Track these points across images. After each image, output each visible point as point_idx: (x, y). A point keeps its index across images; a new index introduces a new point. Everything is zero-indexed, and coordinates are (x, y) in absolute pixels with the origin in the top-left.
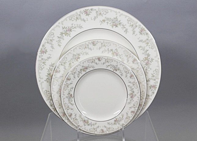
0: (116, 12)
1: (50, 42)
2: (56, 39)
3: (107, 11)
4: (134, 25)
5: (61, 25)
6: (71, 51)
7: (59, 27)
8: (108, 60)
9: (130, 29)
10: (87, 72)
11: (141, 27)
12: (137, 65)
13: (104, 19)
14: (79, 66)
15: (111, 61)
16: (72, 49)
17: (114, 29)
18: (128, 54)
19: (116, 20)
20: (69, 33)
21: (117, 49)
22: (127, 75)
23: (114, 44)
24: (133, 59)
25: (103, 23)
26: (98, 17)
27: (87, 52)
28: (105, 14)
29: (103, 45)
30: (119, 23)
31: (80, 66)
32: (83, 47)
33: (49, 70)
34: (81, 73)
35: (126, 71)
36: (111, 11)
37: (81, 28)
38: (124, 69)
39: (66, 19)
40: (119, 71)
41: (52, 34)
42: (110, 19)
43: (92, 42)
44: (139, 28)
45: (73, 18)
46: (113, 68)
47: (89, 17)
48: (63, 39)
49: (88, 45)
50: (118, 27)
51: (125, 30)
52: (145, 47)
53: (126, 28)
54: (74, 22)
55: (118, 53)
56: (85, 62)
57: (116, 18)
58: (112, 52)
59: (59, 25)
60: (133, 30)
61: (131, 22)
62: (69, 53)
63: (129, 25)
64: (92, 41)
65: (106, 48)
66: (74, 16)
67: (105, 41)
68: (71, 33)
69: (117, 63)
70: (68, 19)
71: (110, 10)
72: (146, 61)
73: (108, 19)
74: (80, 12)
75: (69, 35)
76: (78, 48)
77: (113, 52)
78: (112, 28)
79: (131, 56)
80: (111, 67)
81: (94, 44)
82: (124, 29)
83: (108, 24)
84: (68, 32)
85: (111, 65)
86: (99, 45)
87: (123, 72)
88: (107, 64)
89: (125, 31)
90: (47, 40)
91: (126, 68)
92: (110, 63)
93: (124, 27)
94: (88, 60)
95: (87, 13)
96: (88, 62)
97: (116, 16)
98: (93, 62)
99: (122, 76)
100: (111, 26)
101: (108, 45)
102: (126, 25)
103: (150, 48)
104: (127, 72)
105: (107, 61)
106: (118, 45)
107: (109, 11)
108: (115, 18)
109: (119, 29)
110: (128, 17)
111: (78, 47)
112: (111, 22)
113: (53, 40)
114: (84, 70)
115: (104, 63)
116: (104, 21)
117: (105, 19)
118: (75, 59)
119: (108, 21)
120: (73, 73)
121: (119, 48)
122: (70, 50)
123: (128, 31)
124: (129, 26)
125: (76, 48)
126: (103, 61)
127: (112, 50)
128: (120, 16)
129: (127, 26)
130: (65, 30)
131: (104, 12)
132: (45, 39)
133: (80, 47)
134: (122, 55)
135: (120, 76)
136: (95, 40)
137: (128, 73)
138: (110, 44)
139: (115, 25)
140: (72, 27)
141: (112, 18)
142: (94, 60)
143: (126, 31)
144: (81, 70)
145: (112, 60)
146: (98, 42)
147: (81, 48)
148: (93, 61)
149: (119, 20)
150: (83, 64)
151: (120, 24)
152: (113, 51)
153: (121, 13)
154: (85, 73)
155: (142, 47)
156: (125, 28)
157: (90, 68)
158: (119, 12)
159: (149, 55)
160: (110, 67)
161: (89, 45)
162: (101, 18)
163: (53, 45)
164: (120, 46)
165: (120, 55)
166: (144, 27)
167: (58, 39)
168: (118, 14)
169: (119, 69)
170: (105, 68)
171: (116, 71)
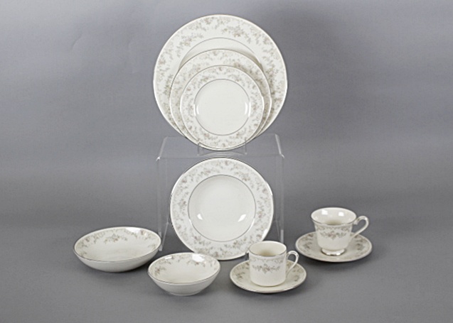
1: (169, 52)
2: (175, 49)
3: (229, 20)
4: (258, 34)
7: (179, 36)
9: (253, 39)
17: (237, 38)
20: (189, 43)
25: (225, 32)
26: (219, 26)
28: (227, 23)
34: (202, 84)
37: (201, 38)
42: (232, 27)
44: (263, 37)
47: (210, 26)
48: (183, 49)
50: (240, 36)
52: (269, 57)
53: (249, 38)
54: (195, 31)
57: (238, 27)
60: (256, 40)
61: (254, 31)
66: (194, 25)
68: (191, 43)
73: (230, 28)
74: (201, 21)
75: (189, 45)
78: (234, 37)
82: (247, 39)
83: (230, 33)
87: (245, 82)
90: (166, 50)
93: (247, 36)
97: (238, 25)
100: (233, 35)
102: (249, 34)
103: (274, 58)
107: (231, 20)
109: (242, 39)
112: (233, 31)
113: (172, 50)
114: (204, 80)
115: (225, 73)
116: (226, 30)
117: (227, 28)
121: (241, 58)
123: (251, 40)
124: (253, 35)
127: (234, 60)
128: (243, 25)
129: (251, 36)
130: (185, 39)
131: (225, 21)
134: (245, 65)
135: (243, 87)
139: (238, 34)
140: (193, 36)
141: (234, 26)
143: (249, 41)
146: (219, 52)
149: (241, 29)
153: (244, 22)
155: (267, 58)
157: (211, 78)
162: (222, 27)
163: (171, 56)
167: (177, 49)
168: (241, 23)
169: (241, 80)
170: (226, 78)
171: (238, 81)
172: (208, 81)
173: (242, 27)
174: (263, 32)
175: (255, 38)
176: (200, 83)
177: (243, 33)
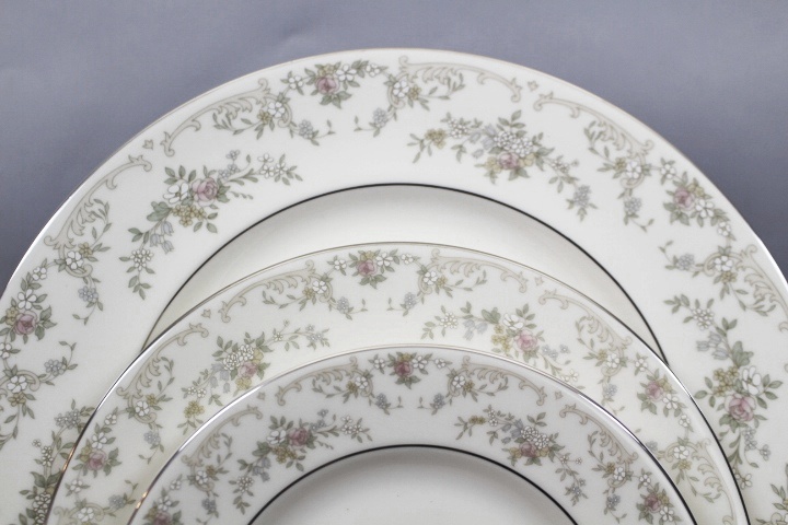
0: (512, 83)
1: (79, 260)
2: (119, 242)
3: (455, 79)
4: (633, 164)
5: (158, 159)
6: (207, 314)
7: (147, 167)
8: (474, 379)
9: (606, 190)
10: (309, 465)
11: (680, 174)
12: (672, 419)
13: (437, 126)
14: (248, 421)
15: (492, 388)
16: (214, 305)
17: (505, 188)
18: (605, 346)
19: (515, 130)
20: (209, 211)
21: (526, 309)
22: (618, 492)
23: (505, 275)
24: (643, 378)
25: (430, 153)
26: (399, 113)
27: (318, 330)
28: (446, 98)
29: (432, 279)
30: (536, 149)
31: (259, 416)
32: (288, 291)
33: (48, 451)
34: (265, 477)
35: (608, 459)
36: (482, 76)
37: (286, 182)
38: (597, 449)
39: (194, 123)
40: (557, 464)
41: (96, 208)
42: (478, 124)
43: (354, 258)
44: (664, 178)
45: (242, 115)
46: (505, 441)
47: (340, 116)
48: (168, 248)
49: (326, 279)
50: (526, 175)
51: (571, 197)
52: (711, 302)
53: (579, 184)
54: (248, 143)
55: (539, 336)
56: (297, 385)
57: (514, 122)
58: (491, 328)
59: (148, 154)
60: (623, 195)
61: (610, 144)
62: (192, 329)
63: (599, 162)
64: (355, 251)
65: (455, 305)
66: (244, 104)
67: (444, 252)
68: (219, 212)
69: (541, 402)
70: (207, 120)
71: (473, 69)
72: (727, 399)
73: (461, 127)
74: (287, 81)
75: (205, 223)
76: (255, 297)
77: (499, 330)
78: (488, 179)
79: (630, 353)
80: (494, 435)
81: (367, 268)
82: (569, 191)
83: (464, 156)
84: (203, 204)
85: (494, 416)
86: (402, 280)
87: (586, 470)
88: (465, 407)
89: (572, 203)
90: (56, 247)
91: (607, 436)
92: (484, 400)
93: (564, 174)
94: (321, 378)
95: (328, 89)
96: (320, 390)
97: (514, 108)
98: (353, 388)
99: (575, 500)
100: (484, 171)
101: (470, 282)
102: (576, 163)
103: (744, 307)
104: (620, 469)
105: (464, 380)
106: (539, 282)
107: (470, 78)
108: (506, 123)
109: (534, 191)
110: (593, 112)
111: (258, 292)
112: (479, 146)
113: (101, 248)
114: (284, 453)
115: (438, 403)
116: (436, 137)
117: (445, 127)
118: (234, 373)
119: (463, 140)
120: (201, 472)
121: (543, 300)
122: (200, 311)
123: (593, 198)
124: (600, 170)
125: (241, 299)
126: (433, 382)
127: (493, 317)
128: (539, 106)
129: (588, 171)
130: (185, 188)
131: (435, 83)
132: (48, 241)
133: (271, 293)
134: (565, 350)
135: (566, 501)
136: (374, 249)
137: (628, 476)
138: (478, 274)
139: (508, 165)
140: (233, 169)
141: (490, 119)
142: (367, 376)
143: (581, 200)
144: (263, 450)
145: (501, 378)
146: (396, 259)
147: (281, 299)
148: (358, 380)
149: (531, 132)
150: (282, 402)
151: (538, 155)
152: (504, 323)
153: (546, 93)
154: (294, 473)
155: (693, 306)
156: (571, 180)
157: (331, 440)
158: (533, 85)
159: (740, 357)
160: (486, 427)
161: (336, 276)
162: (415, 120)
163: (93, 285)
164: (549, 285)
165: (554, 355)
166: (694, 173)
167: (130, 247)
168: (528, 98)
169: (553, 450)
170: (446, 436)
171: (534, 459)
172: (314, 457)
173: (533, 124)
174: (663, 149)
175: (617, 187)
176: (254, 468)
177: (539, 156)
